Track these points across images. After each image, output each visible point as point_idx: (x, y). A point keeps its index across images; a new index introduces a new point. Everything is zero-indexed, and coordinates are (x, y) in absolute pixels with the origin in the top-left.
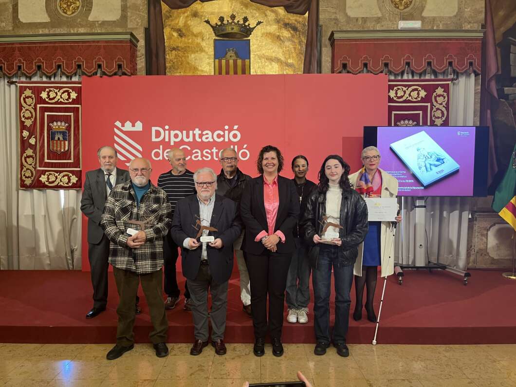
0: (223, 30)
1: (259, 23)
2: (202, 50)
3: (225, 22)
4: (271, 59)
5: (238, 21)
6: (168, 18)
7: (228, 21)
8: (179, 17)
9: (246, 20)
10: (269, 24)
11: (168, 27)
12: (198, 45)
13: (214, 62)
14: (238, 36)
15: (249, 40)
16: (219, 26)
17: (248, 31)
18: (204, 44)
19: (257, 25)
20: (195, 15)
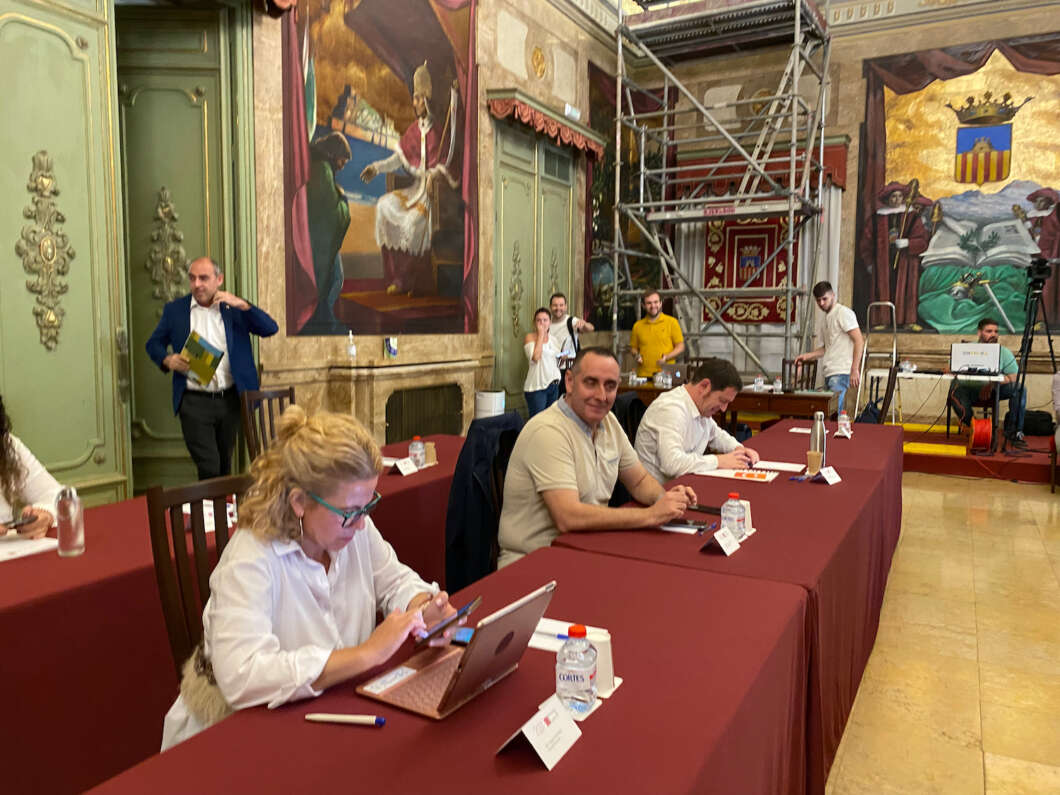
0: (971, 114)
1: (1029, 99)
2: (938, 143)
3: (976, 103)
4: (1044, 147)
5: (996, 101)
6: (892, 107)
7: (980, 102)
8: (907, 104)
9: (1007, 97)
10: (1044, 98)
11: (892, 119)
12: (934, 137)
13: (956, 158)
14: (994, 120)
15: (1011, 124)
16: (968, 108)
17: (1010, 112)
18: (942, 135)
19: (1025, 102)
20: (931, 99)
